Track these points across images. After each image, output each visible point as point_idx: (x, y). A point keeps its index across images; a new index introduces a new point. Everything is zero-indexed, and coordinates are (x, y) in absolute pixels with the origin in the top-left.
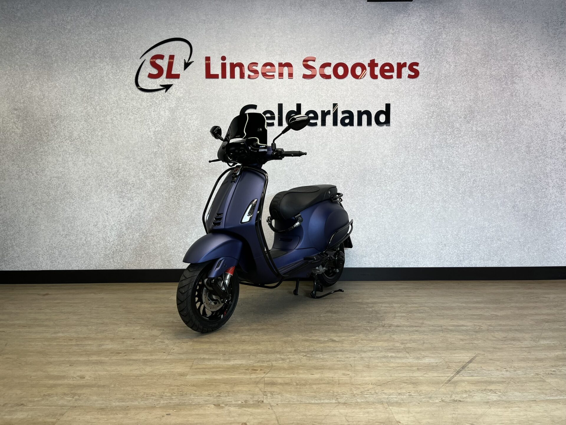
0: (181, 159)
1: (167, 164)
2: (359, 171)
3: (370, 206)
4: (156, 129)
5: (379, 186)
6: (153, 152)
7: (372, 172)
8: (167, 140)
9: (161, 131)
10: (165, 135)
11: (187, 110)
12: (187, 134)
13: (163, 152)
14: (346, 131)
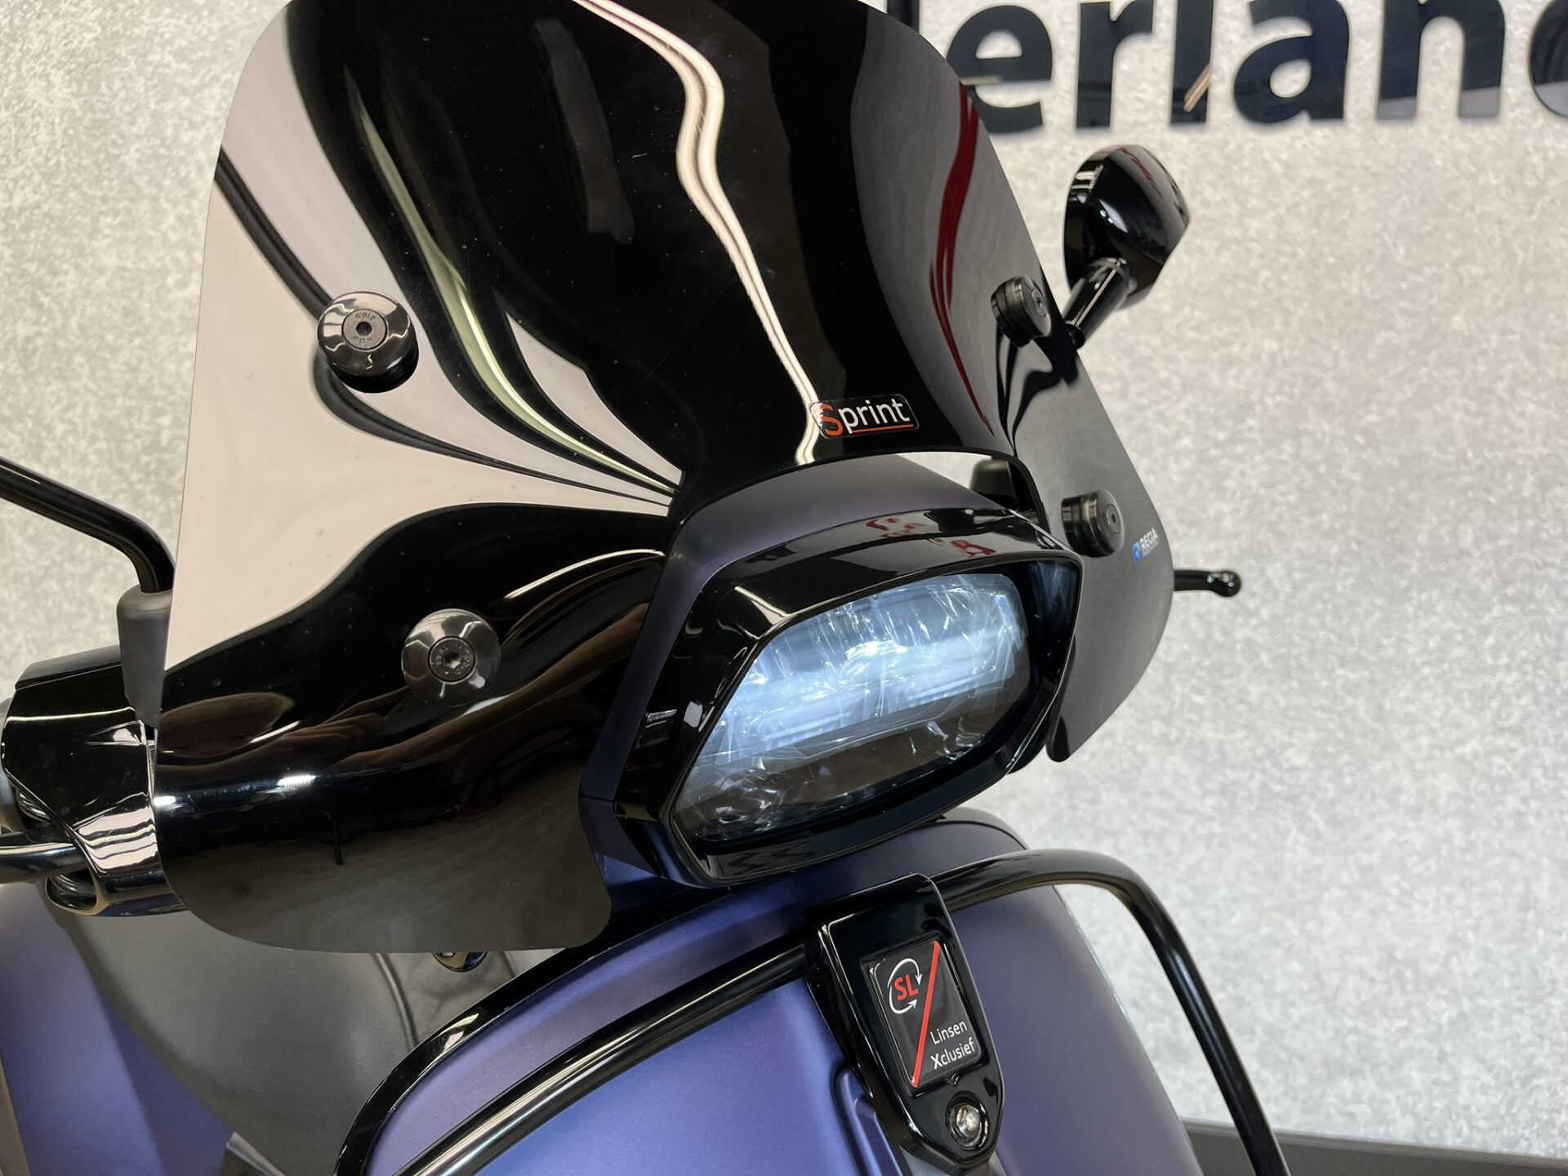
0: (163, 386)
1: (94, 413)
2: (1357, 477)
3: (1424, 741)
4: (11, 195)
5: (1513, 600)
6: (13, 341)
7: (1471, 486)
8: (77, 267)
9: (37, 206)
10: (62, 231)
11: (169, 58)
12: (179, 218)
13: (61, 343)
14: (1277, 168)
